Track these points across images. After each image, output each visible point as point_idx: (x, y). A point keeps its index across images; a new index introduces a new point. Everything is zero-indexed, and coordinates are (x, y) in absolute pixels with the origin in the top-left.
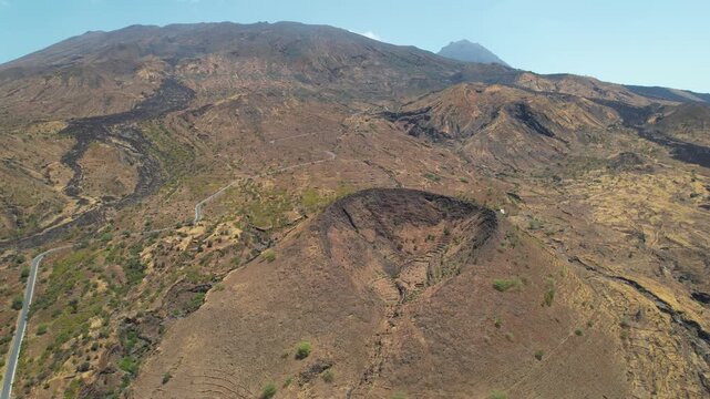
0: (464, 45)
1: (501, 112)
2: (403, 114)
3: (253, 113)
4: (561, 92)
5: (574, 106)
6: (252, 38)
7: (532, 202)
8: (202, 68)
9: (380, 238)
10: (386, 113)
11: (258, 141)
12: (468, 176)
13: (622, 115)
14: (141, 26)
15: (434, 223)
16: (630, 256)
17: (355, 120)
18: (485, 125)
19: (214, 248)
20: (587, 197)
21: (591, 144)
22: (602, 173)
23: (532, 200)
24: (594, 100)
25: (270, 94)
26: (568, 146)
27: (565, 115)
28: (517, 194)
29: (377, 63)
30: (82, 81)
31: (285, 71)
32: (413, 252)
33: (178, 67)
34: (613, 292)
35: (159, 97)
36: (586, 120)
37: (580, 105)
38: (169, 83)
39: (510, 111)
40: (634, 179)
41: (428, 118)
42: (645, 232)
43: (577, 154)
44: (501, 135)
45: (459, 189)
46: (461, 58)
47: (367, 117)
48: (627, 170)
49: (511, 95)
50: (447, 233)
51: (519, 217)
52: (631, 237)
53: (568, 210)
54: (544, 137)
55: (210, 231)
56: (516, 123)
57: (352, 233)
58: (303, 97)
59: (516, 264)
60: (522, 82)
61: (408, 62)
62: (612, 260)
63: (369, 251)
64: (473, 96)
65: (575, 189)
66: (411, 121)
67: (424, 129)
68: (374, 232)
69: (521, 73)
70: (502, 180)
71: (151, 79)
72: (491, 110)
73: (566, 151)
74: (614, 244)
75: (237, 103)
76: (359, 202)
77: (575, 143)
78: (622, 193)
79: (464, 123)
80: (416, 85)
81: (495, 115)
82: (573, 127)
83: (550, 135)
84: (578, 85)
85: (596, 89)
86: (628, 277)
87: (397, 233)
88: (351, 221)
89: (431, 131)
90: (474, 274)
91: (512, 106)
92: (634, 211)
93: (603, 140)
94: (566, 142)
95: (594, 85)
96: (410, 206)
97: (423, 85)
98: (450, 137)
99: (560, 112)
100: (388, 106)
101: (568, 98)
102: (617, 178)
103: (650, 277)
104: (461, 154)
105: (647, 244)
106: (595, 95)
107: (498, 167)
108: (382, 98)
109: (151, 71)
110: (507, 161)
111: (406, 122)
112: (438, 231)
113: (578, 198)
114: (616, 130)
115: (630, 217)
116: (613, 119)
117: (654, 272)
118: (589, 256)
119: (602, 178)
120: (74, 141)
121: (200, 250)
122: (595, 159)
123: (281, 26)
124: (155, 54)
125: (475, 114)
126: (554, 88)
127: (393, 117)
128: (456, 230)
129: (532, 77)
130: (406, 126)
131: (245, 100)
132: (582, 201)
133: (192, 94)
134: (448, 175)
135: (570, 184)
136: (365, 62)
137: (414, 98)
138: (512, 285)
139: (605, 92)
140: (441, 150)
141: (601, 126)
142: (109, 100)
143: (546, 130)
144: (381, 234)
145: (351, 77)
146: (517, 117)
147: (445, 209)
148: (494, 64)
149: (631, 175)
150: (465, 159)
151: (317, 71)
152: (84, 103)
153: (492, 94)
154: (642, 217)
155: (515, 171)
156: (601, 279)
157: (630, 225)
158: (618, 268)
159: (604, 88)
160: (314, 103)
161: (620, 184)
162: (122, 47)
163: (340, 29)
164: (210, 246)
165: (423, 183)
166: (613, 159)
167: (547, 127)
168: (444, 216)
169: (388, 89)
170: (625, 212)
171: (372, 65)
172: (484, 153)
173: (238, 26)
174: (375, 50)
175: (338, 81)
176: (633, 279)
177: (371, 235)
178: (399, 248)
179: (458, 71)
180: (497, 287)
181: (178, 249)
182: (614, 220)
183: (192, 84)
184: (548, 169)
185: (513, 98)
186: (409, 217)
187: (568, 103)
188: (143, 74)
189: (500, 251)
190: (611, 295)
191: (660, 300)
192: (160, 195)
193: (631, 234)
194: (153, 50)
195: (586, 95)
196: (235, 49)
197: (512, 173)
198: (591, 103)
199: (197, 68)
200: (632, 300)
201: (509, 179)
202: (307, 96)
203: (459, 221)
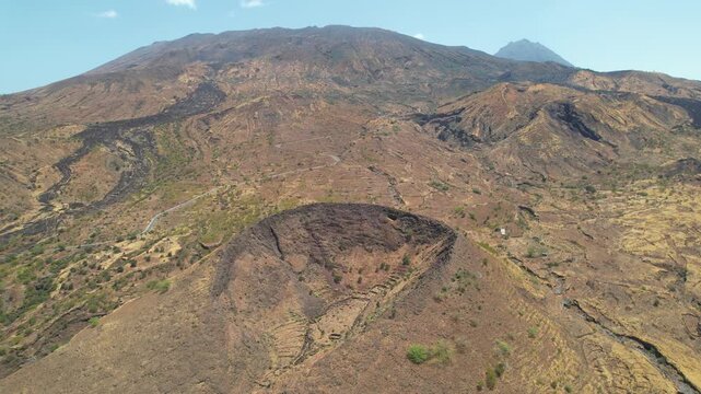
0: (524, 44)
1: (540, 113)
2: (434, 116)
3: (273, 115)
4: (620, 90)
5: (631, 104)
6: (299, 42)
7: (547, 220)
8: (243, 73)
9: (315, 266)
10: (418, 115)
11: (266, 145)
12: (484, 186)
13: (692, 115)
14: (198, 34)
15: (393, 248)
16: (656, 304)
17: (381, 123)
18: (521, 127)
19: (136, 268)
20: (621, 214)
21: (646, 149)
22: (651, 184)
23: (548, 217)
24: (660, 98)
25: (296, 97)
26: (616, 151)
27: (619, 116)
28: (534, 209)
29: (421, 64)
30: (122, 87)
31: (325, 73)
32: (355, 285)
33: (221, 71)
34: (615, 362)
35: (190, 100)
36: (645, 121)
37: (639, 104)
38: (206, 88)
39: (551, 111)
40: (691, 192)
41: (459, 120)
42: (690, 267)
43: (625, 161)
44: (534, 138)
45: (466, 201)
46: (516, 58)
47: (393, 119)
48: (684, 181)
49: (556, 93)
50: (406, 262)
51: (520, 240)
52: (665, 274)
53: (592, 232)
54: (587, 141)
55: (146, 248)
56: (557, 125)
57: (273, 260)
58: (333, 98)
59: (456, 320)
60: (576, 81)
61: (455, 61)
62: (627, 309)
63: (290, 283)
64: (512, 95)
65: (608, 203)
66: (442, 124)
67: (454, 132)
68: (306, 258)
69: (577, 70)
70: (524, 191)
71: (190, 83)
72: (530, 110)
73: (612, 156)
74: (637, 283)
75: (257, 106)
76: (295, 222)
77: (626, 147)
78: (671, 211)
79: (498, 125)
80: (458, 85)
81: (533, 116)
82: (626, 130)
83: (596, 138)
84: (644, 83)
85: (665, 86)
86: (644, 339)
87: (340, 260)
88: (278, 244)
89: (460, 134)
90: (385, 334)
91: (556, 106)
92: (681, 235)
93: (662, 144)
94: (613, 146)
95: (665, 82)
96: (365, 225)
97: (465, 85)
98: (479, 141)
99: (612, 112)
100: (421, 107)
101: (625, 96)
102: (668, 191)
103: (681, 340)
104: (485, 159)
105: (688, 285)
106: (663, 93)
107: (525, 175)
108: (418, 100)
109: (191, 76)
110: (538, 168)
111: (437, 125)
112: (394, 259)
113: (608, 215)
114: (682, 132)
115: (672, 244)
116: (680, 120)
117: (688, 332)
118: (593, 301)
119: (649, 191)
120: (80, 145)
121: (120, 270)
122: (646, 166)
123: (330, 30)
124: (203, 60)
125: (511, 115)
126: (612, 86)
127: (423, 119)
128: (417, 258)
129: (587, 75)
130: (437, 129)
131: (267, 103)
132: (612, 220)
133: (223, 97)
134: (461, 184)
135: (605, 197)
136: (409, 63)
137: (453, 99)
138: (438, 354)
139: (676, 89)
140: (464, 155)
141: (663, 127)
142: (141, 104)
143: (592, 133)
144: (317, 261)
145: (391, 79)
146: (560, 118)
147: (410, 231)
148: (548, 63)
149: (689, 186)
150: (489, 165)
151: (356, 73)
152: (117, 108)
153: (536, 93)
154: (690, 244)
155: (544, 180)
156: (602, 339)
157: (670, 255)
158: (633, 322)
159: (676, 85)
160: (343, 105)
161: (672, 199)
162: (172, 54)
163: (389, 31)
164: (133, 266)
165: (425, 193)
166: (668, 167)
167: (594, 129)
168: (408, 239)
169: (428, 91)
170: (668, 236)
171: (416, 66)
172: (511, 158)
173: (288, 31)
174: (422, 51)
175: (376, 82)
176: (651, 341)
177: (300, 262)
178: (337, 281)
179: (507, 70)
180: (411, 358)
181: (99, 268)
182: (650, 248)
183: (226, 89)
184: (584, 178)
185: (559, 98)
186: (362, 239)
187: (624, 102)
188: (184, 78)
189: (437, 300)
190: (610, 368)
191: (686, 382)
192: (127, 203)
193: (668, 268)
194: (202, 56)
195: (651, 93)
196: (279, 53)
197: (540, 182)
198: (654, 101)
199: (238, 72)
200: (640, 379)
201: (531, 190)
202: (336, 98)
203: (424, 246)
